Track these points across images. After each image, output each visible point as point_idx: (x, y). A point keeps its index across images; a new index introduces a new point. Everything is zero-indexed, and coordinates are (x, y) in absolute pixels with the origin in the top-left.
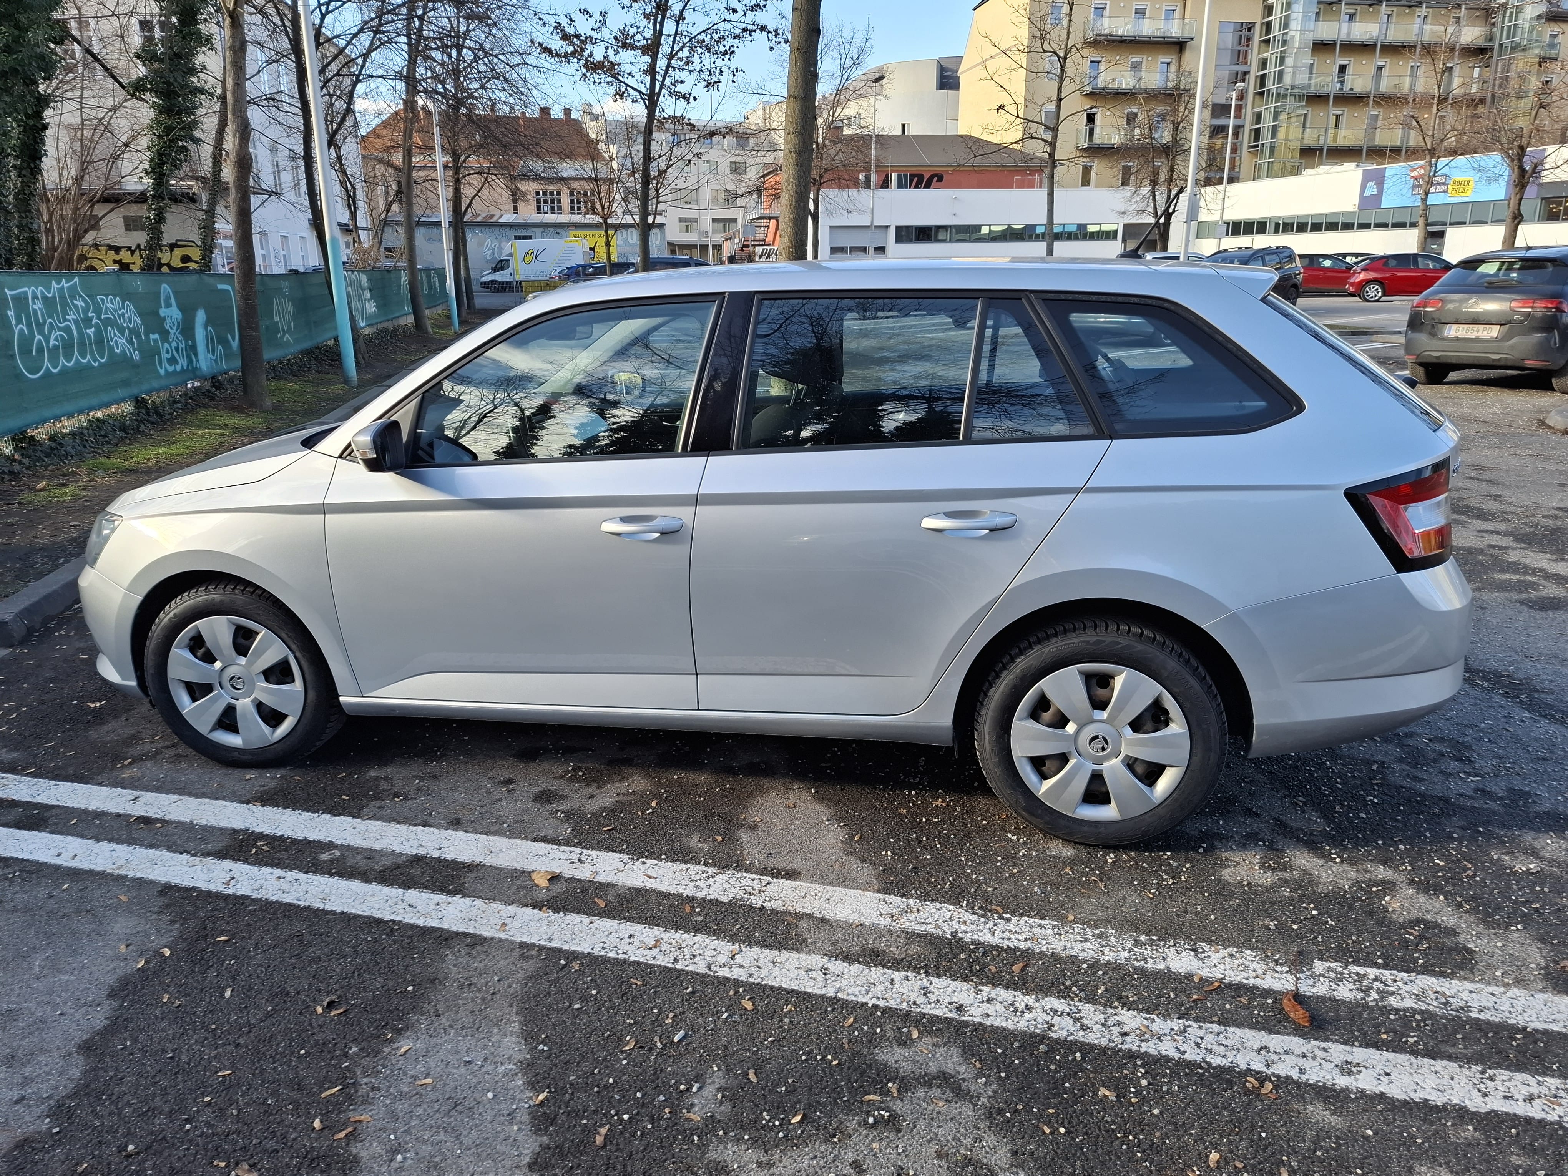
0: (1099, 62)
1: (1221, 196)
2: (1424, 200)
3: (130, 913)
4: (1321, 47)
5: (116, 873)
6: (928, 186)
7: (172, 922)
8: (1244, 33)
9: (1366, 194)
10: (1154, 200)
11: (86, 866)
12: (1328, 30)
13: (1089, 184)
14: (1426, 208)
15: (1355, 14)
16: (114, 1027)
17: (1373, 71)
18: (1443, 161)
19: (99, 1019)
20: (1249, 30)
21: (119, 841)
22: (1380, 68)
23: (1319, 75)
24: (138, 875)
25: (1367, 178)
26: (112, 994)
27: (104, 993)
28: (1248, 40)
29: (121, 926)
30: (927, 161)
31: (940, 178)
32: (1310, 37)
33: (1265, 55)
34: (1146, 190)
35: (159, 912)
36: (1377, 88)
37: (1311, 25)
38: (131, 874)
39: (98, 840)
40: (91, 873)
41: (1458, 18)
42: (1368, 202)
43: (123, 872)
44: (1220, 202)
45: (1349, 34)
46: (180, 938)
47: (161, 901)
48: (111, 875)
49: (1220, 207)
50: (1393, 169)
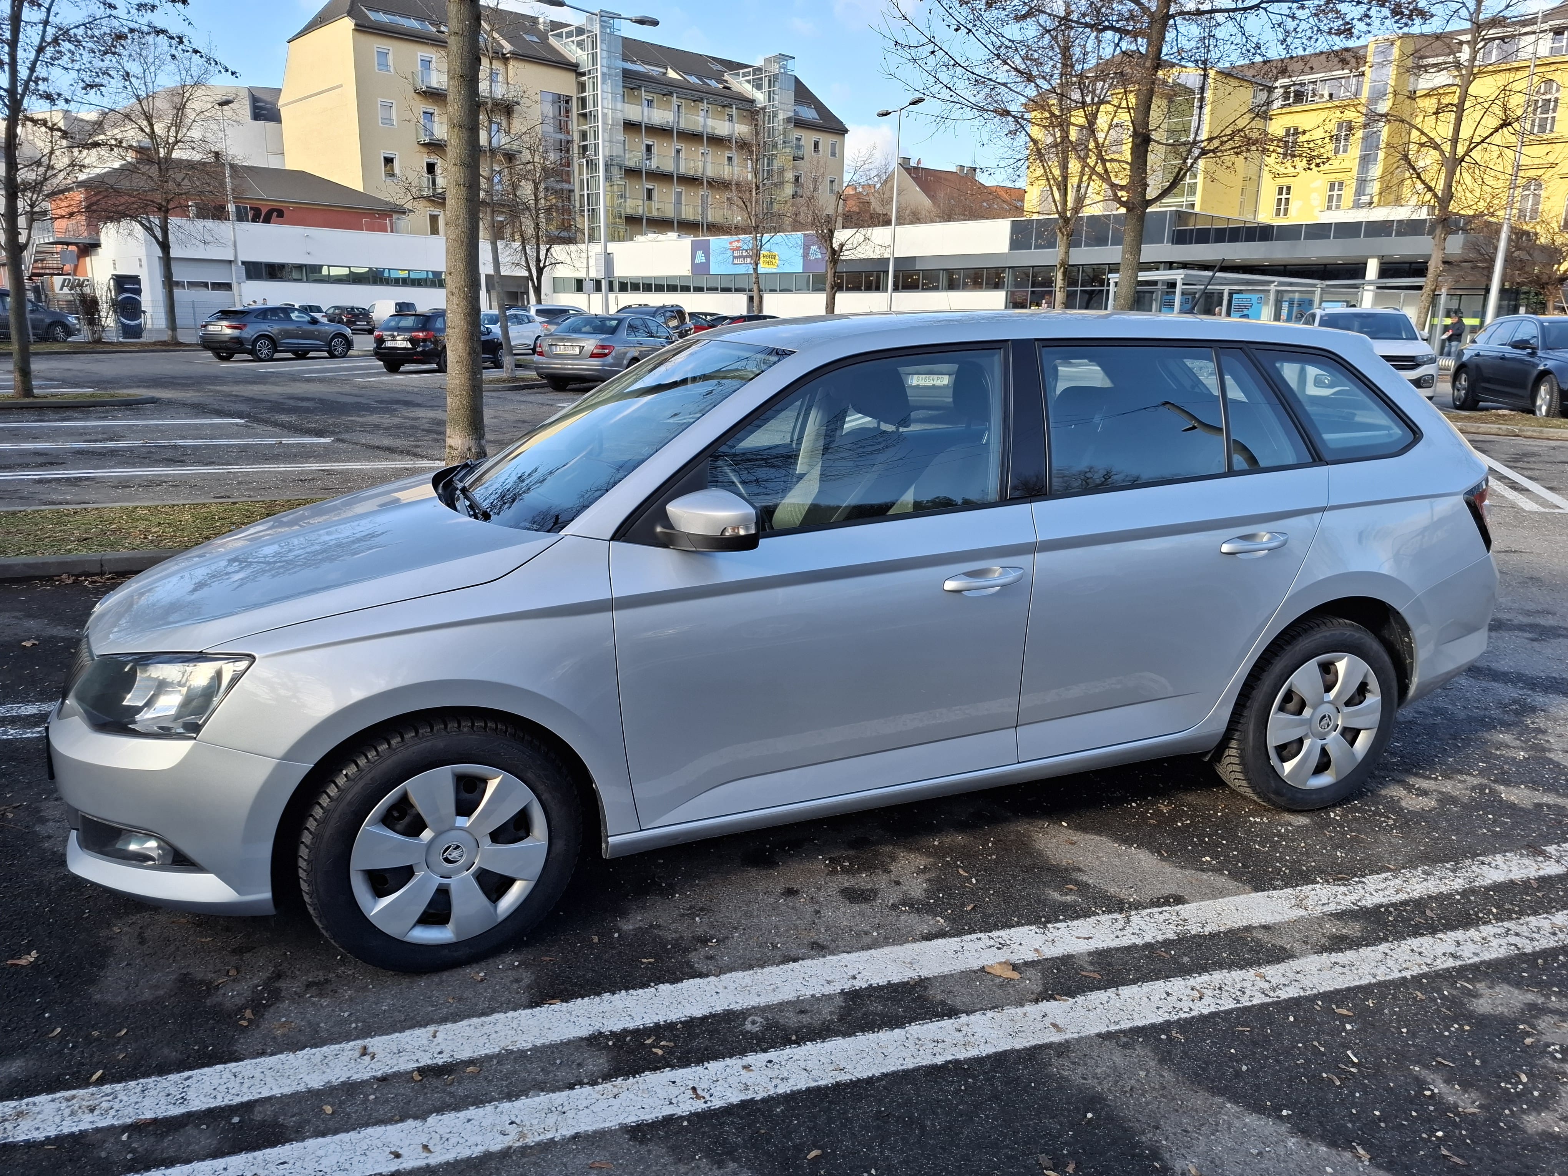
0: (432, 114)
1: (584, 255)
2: (756, 270)
4: (630, 126)
6: (267, 220)
8: (563, 105)
9: (697, 261)
10: (526, 254)
12: (635, 112)
13: (438, 233)
14: (758, 276)
15: (652, 101)
17: (673, 154)
18: (766, 237)
20: (567, 102)
22: (678, 151)
23: (631, 151)
25: (695, 247)
28: (567, 111)
30: (261, 194)
31: (280, 214)
32: (620, 116)
33: (584, 127)
34: (517, 244)
36: (678, 169)
37: (619, 106)
41: (731, 116)
42: (700, 269)
44: (584, 261)
45: (649, 119)
49: (585, 265)
50: (717, 242)
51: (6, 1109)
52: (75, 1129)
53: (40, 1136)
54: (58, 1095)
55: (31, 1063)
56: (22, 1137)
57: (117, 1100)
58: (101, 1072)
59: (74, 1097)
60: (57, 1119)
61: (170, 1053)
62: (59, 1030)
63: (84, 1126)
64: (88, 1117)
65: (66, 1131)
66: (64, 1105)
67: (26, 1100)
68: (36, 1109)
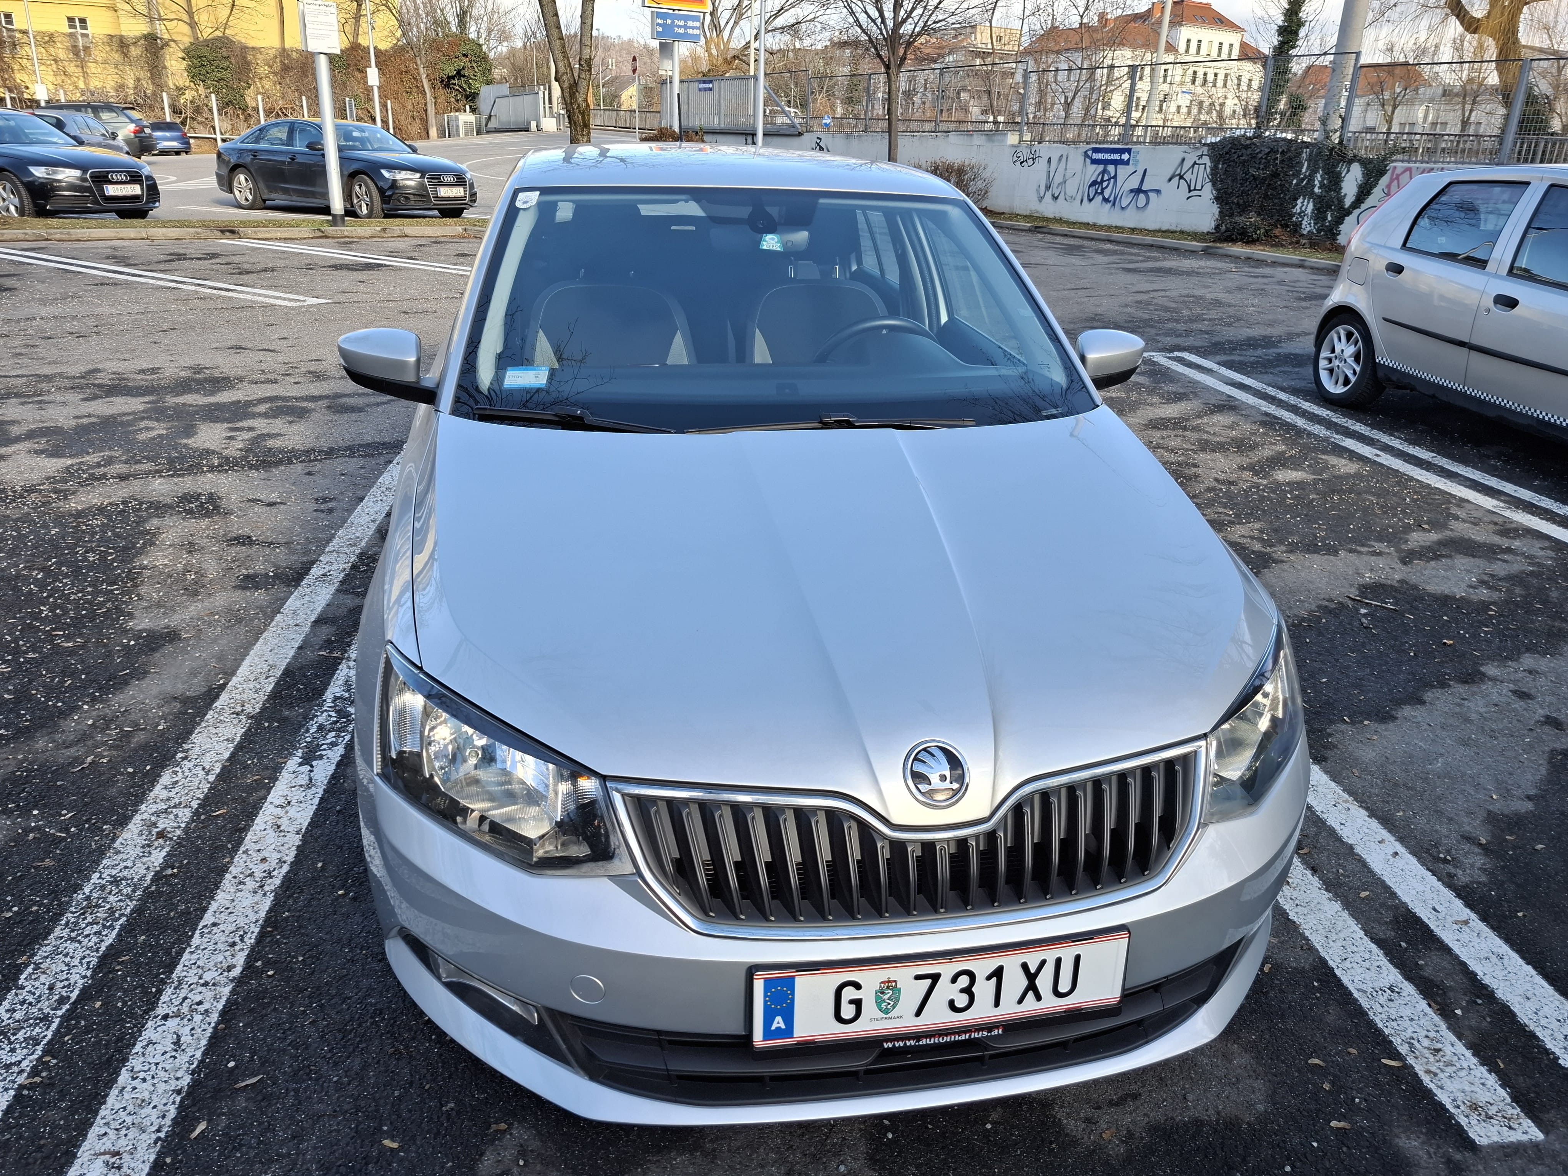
3: (1357, 759)
5: (1351, 799)
7: (1330, 735)
11: (1374, 824)
16: (1400, 703)
19: (1407, 711)
21: (1332, 832)
24: (1333, 784)
26: (1394, 718)
27: (1398, 722)
29: (1368, 754)
35: (1335, 747)
38: (1339, 790)
39: (1351, 847)
40: (1372, 814)
43: (1346, 796)
46: (1332, 722)
47: (1329, 754)
48: (1356, 799)
51: (1474, 1122)
52: (1468, 1053)
53: (1492, 1080)
54: (1432, 1086)
55: (1396, 1131)
56: (1502, 1093)
57: (1415, 1035)
58: (1385, 1061)
59: (1428, 1072)
60: (1463, 1073)
61: (1333, 1015)
62: (1334, 1124)
63: (1460, 1048)
64: (1448, 1050)
65: (1475, 1060)
66: (1441, 1075)
67: (1452, 1110)
68: (1460, 1097)
